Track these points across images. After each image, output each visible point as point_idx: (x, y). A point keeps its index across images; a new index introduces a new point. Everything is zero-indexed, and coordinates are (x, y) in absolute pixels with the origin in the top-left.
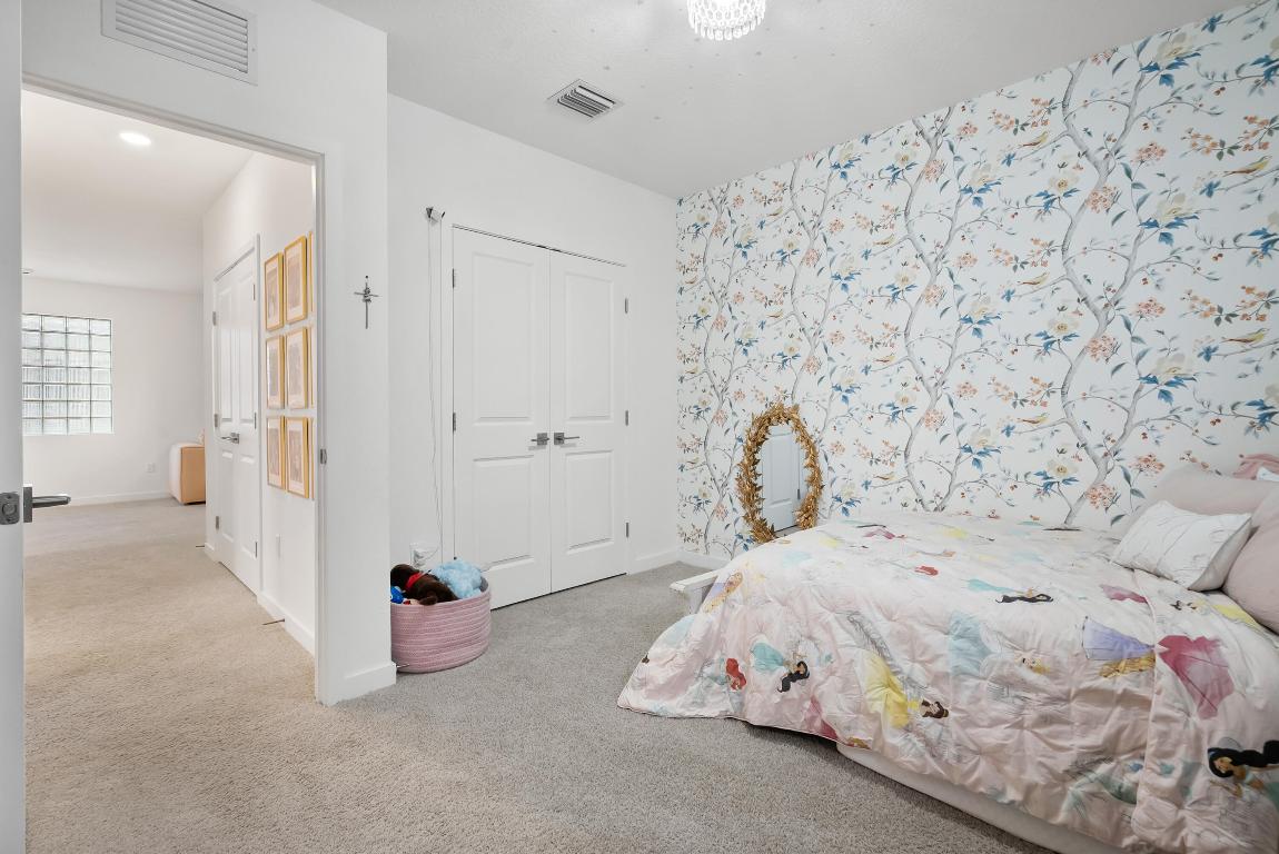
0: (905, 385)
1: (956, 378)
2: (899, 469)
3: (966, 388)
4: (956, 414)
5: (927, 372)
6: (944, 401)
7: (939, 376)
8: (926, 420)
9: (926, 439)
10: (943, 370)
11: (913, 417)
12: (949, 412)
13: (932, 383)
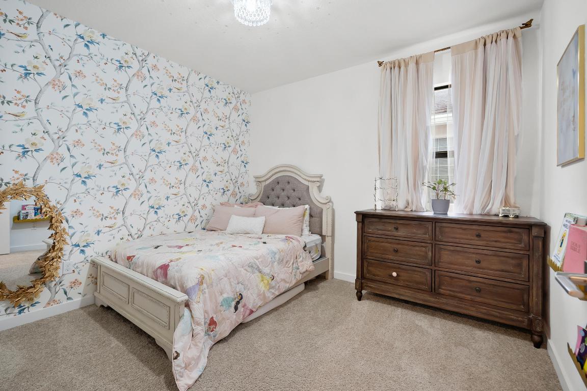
0: (124, 177)
1: (148, 175)
2: (119, 220)
3: (152, 180)
4: (148, 192)
5: (135, 171)
6: (143, 186)
7: (141, 174)
8: (133, 195)
9: (134, 204)
10: (143, 171)
11: (127, 194)
12: (145, 191)
13: (137, 177)
